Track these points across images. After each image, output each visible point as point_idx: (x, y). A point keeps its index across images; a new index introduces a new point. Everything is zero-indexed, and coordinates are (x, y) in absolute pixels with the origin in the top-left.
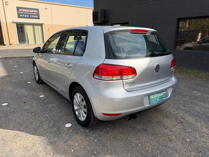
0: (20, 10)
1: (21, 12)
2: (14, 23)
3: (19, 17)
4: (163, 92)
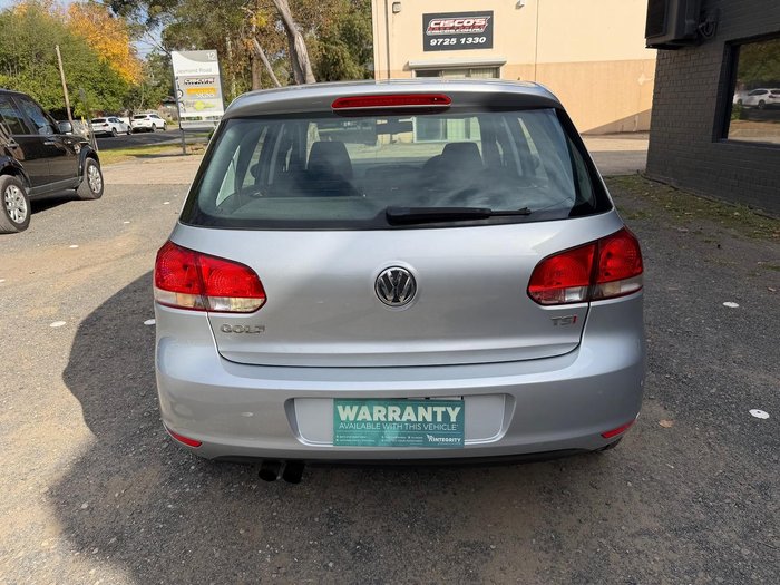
0: (432, 25)
1: (434, 29)
3: (427, 47)
4: (440, 410)
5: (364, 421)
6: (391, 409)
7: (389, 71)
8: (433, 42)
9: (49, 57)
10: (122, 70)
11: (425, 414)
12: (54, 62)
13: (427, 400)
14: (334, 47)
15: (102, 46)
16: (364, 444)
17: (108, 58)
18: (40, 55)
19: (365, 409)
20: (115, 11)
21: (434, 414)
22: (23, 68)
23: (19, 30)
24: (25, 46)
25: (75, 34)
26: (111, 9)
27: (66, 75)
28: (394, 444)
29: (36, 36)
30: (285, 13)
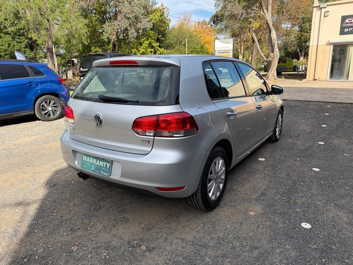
0: (347, 21)
1: (347, 23)
2: (331, 44)
3: (342, 32)
4: (105, 163)
5: (88, 162)
6: (94, 160)
7: (317, 46)
8: (346, 30)
9: (183, 43)
10: (209, 48)
11: (102, 163)
12: (184, 45)
13: (103, 160)
14: (306, 34)
15: (203, 38)
16: (87, 169)
17: (204, 43)
18: (180, 43)
19: (89, 158)
20: (214, 23)
21: (104, 164)
22: (174, 48)
23: (175, 33)
24: (176, 39)
25: (194, 34)
26: (212, 22)
27: (188, 50)
28: (93, 171)
29: (180, 35)
30: (269, 20)
